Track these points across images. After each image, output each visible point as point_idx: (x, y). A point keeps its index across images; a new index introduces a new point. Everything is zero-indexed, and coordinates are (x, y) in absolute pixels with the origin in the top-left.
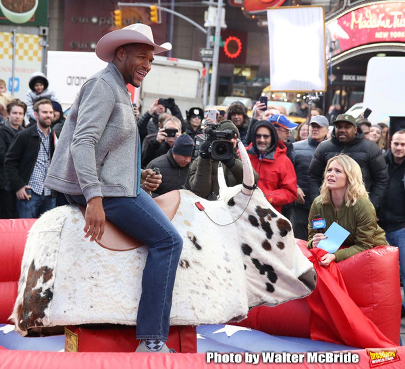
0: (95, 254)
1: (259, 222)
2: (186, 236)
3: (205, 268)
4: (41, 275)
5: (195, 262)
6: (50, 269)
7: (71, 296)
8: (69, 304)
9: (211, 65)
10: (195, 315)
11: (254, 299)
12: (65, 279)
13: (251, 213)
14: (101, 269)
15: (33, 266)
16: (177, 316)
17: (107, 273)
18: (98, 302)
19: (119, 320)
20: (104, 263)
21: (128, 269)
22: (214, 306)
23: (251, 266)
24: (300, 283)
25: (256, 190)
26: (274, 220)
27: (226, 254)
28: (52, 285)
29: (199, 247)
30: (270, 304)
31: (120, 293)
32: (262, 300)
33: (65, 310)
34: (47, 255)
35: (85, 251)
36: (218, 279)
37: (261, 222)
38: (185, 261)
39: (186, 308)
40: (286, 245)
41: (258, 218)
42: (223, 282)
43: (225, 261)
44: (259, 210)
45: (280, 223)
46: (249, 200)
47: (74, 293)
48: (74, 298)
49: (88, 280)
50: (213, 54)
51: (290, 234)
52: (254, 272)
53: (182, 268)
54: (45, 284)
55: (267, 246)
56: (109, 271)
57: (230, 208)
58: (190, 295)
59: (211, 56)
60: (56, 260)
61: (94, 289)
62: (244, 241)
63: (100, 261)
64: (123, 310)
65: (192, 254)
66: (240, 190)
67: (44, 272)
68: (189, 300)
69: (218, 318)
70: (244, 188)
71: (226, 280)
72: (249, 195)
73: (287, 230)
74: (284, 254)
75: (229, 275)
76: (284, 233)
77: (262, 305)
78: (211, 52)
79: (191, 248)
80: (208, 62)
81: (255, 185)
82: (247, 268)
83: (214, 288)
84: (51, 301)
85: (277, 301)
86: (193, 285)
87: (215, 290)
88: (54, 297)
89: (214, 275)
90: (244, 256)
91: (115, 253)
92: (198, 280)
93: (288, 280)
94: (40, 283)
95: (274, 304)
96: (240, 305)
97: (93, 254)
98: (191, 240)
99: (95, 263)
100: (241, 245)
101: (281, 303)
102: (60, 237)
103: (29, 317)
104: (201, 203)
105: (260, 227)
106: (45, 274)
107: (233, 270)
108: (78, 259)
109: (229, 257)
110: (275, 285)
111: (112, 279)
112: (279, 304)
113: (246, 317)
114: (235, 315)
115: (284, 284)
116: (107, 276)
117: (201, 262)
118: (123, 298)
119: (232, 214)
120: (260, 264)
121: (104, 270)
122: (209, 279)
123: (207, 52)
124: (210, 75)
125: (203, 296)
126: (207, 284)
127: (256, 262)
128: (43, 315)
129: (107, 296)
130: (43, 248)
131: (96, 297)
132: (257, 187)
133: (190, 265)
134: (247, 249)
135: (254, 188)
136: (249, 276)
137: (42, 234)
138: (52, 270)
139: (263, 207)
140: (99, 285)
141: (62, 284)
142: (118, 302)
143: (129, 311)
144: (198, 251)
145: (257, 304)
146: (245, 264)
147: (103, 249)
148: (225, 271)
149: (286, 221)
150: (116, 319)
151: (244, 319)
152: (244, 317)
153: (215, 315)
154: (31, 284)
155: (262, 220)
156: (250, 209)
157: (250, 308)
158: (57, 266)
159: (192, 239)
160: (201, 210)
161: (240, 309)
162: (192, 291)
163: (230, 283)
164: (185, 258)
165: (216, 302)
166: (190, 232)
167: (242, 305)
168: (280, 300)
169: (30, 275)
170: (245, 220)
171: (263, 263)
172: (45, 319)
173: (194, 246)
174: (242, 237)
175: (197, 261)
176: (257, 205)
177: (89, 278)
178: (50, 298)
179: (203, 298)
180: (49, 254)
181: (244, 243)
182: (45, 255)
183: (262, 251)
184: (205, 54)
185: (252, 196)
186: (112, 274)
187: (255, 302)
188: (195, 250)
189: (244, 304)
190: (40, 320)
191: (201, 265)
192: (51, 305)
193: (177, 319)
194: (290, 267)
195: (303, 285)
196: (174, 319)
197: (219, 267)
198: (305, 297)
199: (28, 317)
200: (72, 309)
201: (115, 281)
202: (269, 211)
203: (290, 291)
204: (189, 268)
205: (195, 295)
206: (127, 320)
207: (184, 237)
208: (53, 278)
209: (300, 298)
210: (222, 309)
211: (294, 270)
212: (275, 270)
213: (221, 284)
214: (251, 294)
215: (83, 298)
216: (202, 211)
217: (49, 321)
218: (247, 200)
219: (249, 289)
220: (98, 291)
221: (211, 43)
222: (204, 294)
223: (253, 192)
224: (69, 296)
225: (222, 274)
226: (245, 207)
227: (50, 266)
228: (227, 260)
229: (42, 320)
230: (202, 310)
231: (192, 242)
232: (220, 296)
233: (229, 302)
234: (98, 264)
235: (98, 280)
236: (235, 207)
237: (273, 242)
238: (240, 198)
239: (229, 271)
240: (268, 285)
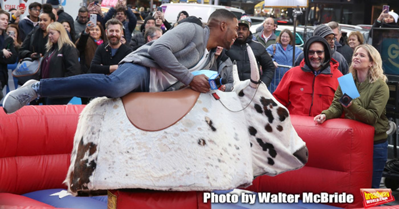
0: (131, 134)
1: (263, 110)
2: (204, 120)
3: (218, 146)
4: (88, 149)
5: (211, 141)
6: (94, 145)
7: (111, 166)
8: (109, 173)
10: (209, 182)
11: (258, 170)
12: (106, 153)
13: (256, 102)
14: (135, 146)
15: (82, 142)
16: (194, 184)
17: (140, 148)
18: (132, 171)
19: (148, 186)
20: (137, 141)
21: (157, 146)
22: (225, 176)
23: (256, 144)
24: (295, 158)
25: (261, 84)
26: (275, 108)
27: (236, 134)
28: (95, 158)
29: (214, 129)
30: (271, 174)
31: (150, 164)
32: (264, 171)
33: (105, 178)
34: (93, 134)
35: (123, 131)
36: (228, 154)
37: (264, 109)
38: (202, 140)
39: (202, 177)
40: (284, 128)
41: (262, 106)
42: (233, 157)
43: (235, 140)
44: (263, 100)
45: (280, 111)
46: (255, 92)
47: (113, 164)
48: (113, 168)
49: (125, 154)
51: (287, 119)
52: (258, 149)
53: (200, 145)
54: (90, 157)
55: (269, 129)
56: (142, 147)
57: (240, 98)
58: (206, 167)
60: (100, 137)
61: (130, 161)
62: (251, 124)
63: (135, 139)
64: (151, 178)
65: (208, 134)
66: (248, 84)
67: (90, 147)
68: (205, 171)
69: (227, 185)
70: (252, 83)
71: (235, 155)
72: (255, 88)
73: (285, 116)
74: (282, 135)
75: (238, 151)
76: (282, 119)
77: (264, 175)
79: (207, 130)
81: (260, 80)
82: (253, 146)
83: (226, 161)
84: (94, 170)
85: (276, 172)
86: (208, 159)
87: (226, 163)
88: (97, 167)
89: (226, 151)
90: (250, 136)
91: (147, 133)
92: (212, 155)
93: (285, 155)
94: (86, 156)
95: (274, 174)
96: (246, 175)
97: (129, 134)
98: (208, 124)
99: (131, 140)
100: (248, 127)
101: (280, 174)
102: (103, 120)
103: (78, 182)
104: (217, 94)
105: (264, 114)
106: (91, 149)
107: (241, 147)
108: (117, 137)
109: (238, 137)
110: (275, 160)
111: (144, 154)
112: (278, 174)
113: (251, 184)
114: (242, 183)
115: (282, 159)
116: (140, 152)
117: (215, 141)
118: (152, 168)
119: (242, 103)
120: (263, 143)
121: (138, 146)
122: (221, 154)
125: (216, 168)
126: (220, 158)
127: (260, 141)
128: (88, 181)
129: (139, 166)
130: (90, 128)
131: (131, 168)
132: (262, 82)
133: (206, 143)
134: (253, 131)
135: (259, 83)
136: (254, 152)
137: (89, 117)
138: (96, 146)
139: (266, 98)
140: (134, 158)
141: (104, 157)
142: (147, 172)
143: (156, 179)
144: (214, 132)
145: (261, 174)
146: (252, 142)
147: (138, 130)
148: (234, 148)
149: (284, 109)
150: (146, 185)
151: (249, 186)
152: (249, 184)
153: (225, 183)
154: (80, 156)
155: (265, 108)
156: (256, 99)
157: (254, 177)
158: (100, 143)
159: (209, 122)
160: (216, 99)
161: (246, 178)
162: (207, 164)
163: (239, 158)
164: (203, 138)
165: (227, 173)
166: (207, 117)
167: (248, 175)
168: (279, 171)
169: (79, 149)
170: (252, 108)
171: (265, 142)
172: (90, 184)
173: (210, 128)
174: (249, 121)
175: (212, 140)
176: (261, 96)
177: (126, 152)
178: (94, 168)
179: (216, 169)
180: (94, 133)
181: (251, 126)
182: (91, 134)
183: (265, 132)
185: (258, 89)
186: (144, 149)
187: (259, 172)
188: (211, 132)
189: (249, 174)
190: (86, 185)
191: (215, 144)
192: (95, 174)
193: (195, 186)
194: (287, 146)
195: (296, 160)
196: (193, 186)
197: (230, 145)
198: (298, 169)
199: (76, 182)
200: (111, 177)
201: (146, 155)
202: (271, 101)
203: (286, 163)
204: (205, 145)
205: (209, 167)
206: (155, 186)
207: (203, 121)
208: (97, 152)
209: (295, 170)
210: (231, 178)
211: (290, 148)
212: (275, 147)
213: (231, 158)
214: (256, 166)
215: (120, 168)
216: (218, 101)
217: (93, 186)
218: (253, 92)
219: (254, 162)
220: (132, 163)
222: (217, 167)
223: (258, 86)
224: (109, 167)
225: (232, 150)
226: (252, 97)
227: (95, 142)
228: (237, 139)
229: (88, 185)
230: (215, 179)
231: (208, 125)
232: (230, 167)
233: (237, 172)
234: (133, 142)
235: (133, 154)
236: (245, 97)
237: (274, 126)
238: (248, 90)
239: (237, 148)
240: (269, 159)
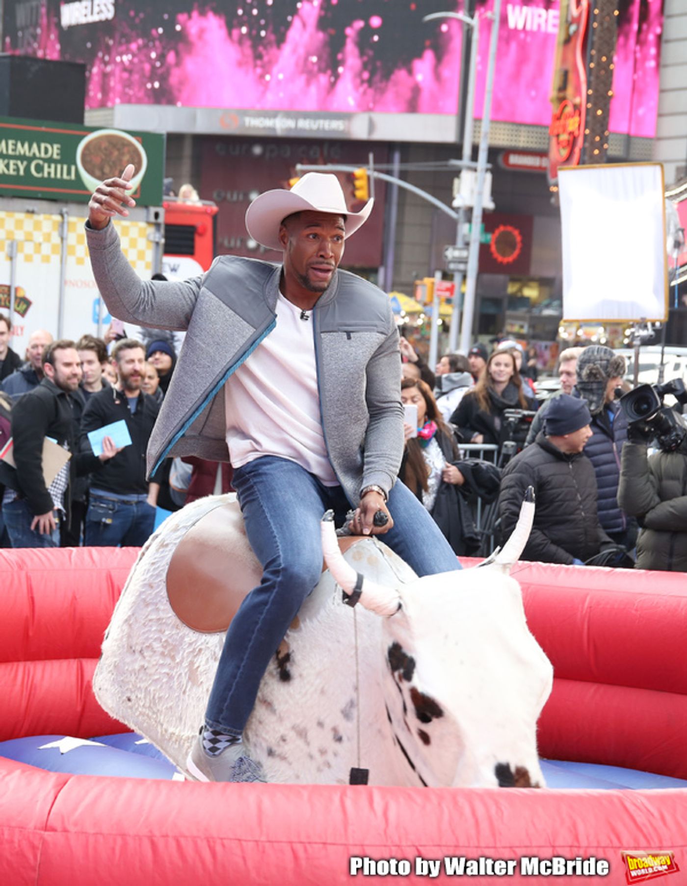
0: (158, 617)
3: (280, 719)
5: (265, 702)
9: (464, 277)
17: (162, 655)
18: (138, 697)
20: (163, 637)
26: (406, 685)
27: (352, 704)
29: (285, 677)
36: (307, 744)
40: (433, 741)
42: (316, 754)
43: (341, 717)
50: (467, 258)
59: (464, 260)
61: (140, 674)
71: (326, 752)
75: (335, 745)
78: (464, 254)
80: (459, 271)
89: (301, 734)
92: (256, 735)
98: (277, 659)
107: (348, 738)
117: (276, 706)
122: (284, 740)
123: (457, 254)
124: (463, 295)
126: (275, 749)
129: (150, 692)
131: (137, 688)
139: (405, 650)
144: (281, 683)
148: (330, 735)
159: (281, 656)
166: (285, 641)
173: (276, 671)
175: (269, 701)
184: (454, 257)
188: (273, 681)
191: (273, 711)
197: (320, 724)
201: (168, 674)
213: (310, 756)
221: (464, 236)
228: (347, 716)
231: (277, 663)
234: (156, 635)
239: (337, 737)
